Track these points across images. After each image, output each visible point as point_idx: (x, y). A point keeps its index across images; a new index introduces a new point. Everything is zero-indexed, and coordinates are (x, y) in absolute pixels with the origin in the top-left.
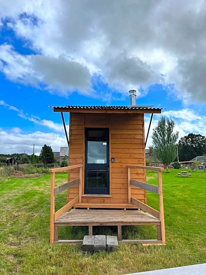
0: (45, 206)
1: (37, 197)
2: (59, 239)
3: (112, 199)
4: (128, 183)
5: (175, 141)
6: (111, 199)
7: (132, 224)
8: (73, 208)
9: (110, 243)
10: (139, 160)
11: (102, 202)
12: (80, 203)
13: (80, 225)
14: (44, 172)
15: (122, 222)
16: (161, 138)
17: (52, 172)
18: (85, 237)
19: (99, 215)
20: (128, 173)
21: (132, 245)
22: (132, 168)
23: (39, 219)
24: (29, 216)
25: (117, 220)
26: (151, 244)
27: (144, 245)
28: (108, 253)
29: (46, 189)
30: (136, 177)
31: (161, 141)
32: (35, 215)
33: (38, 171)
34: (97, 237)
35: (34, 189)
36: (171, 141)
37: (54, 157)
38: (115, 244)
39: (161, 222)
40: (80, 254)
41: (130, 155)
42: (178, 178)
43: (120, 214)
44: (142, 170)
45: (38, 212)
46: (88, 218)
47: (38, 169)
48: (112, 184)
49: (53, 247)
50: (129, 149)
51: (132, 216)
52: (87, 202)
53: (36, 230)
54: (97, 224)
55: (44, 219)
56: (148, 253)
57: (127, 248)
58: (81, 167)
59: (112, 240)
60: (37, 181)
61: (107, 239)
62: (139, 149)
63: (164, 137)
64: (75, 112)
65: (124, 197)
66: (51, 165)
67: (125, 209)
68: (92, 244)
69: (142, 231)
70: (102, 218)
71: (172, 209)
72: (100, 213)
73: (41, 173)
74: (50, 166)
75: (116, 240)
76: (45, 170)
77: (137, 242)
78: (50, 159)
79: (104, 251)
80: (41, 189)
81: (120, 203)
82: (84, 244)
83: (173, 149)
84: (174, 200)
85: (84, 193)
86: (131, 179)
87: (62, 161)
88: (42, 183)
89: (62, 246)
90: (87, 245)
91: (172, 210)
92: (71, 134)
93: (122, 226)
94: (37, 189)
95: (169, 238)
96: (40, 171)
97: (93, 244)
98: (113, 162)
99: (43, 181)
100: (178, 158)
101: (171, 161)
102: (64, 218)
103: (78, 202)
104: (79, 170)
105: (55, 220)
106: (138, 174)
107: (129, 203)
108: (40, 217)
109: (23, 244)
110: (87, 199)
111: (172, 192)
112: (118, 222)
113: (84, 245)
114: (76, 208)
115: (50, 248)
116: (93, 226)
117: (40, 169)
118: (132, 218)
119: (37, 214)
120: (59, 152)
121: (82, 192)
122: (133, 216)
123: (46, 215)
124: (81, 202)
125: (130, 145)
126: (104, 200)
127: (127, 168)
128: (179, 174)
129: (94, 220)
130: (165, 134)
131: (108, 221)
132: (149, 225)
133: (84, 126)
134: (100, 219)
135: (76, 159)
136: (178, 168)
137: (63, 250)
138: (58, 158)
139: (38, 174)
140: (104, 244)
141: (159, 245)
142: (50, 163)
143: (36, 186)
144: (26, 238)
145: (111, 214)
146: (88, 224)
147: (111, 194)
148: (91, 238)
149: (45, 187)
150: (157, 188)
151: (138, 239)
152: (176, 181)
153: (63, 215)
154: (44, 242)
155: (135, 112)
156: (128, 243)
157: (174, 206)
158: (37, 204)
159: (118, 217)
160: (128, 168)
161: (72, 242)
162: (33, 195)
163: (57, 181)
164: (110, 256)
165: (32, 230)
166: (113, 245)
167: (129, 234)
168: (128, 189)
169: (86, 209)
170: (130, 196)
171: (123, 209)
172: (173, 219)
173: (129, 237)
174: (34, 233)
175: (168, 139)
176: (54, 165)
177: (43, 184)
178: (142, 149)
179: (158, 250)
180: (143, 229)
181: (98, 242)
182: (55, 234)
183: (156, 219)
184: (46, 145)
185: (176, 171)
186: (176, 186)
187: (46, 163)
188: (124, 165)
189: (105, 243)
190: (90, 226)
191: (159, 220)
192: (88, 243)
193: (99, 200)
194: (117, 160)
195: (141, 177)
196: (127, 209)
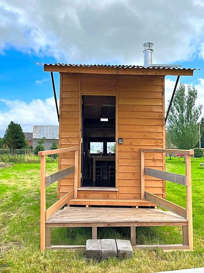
0: (23, 204)
1: (9, 193)
2: (52, 244)
3: (120, 194)
4: (141, 173)
5: (197, 118)
6: (117, 194)
7: (150, 225)
8: (66, 205)
9: (122, 248)
10: (156, 142)
11: (105, 198)
12: (75, 199)
13: (81, 225)
14: (11, 161)
15: (136, 222)
16: (178, 114)
17: (43, 155)
18: (88, 241)
19: (104, 214)
20: (141, 159)
21: (150, 251)
22: (147, 151)
23: (19, 220)
24: (5, 216)
25: (130, 220)
26: (175, 250)
27: (165, 251)
28: (120, 260)
29: (19, 183)
30: (152, 164)
31: (178, 118)
32: (12, 216)
33: (4, 159)
34: (104, 241)
35: (2, 183)
36: (191, 118)
37: (25, 139)
38: (129, 249)
39: (188, 222)
40: (83, 261)
41: (144, 134)
42: (201, 169)
43: (133, 213)
44: (160, 154)
45: (15, 211)
46: (90, 218)
47: (4, 156)
48: (119, 173)
49: (46, 254)
50: (144, 126)
51: (148, 215)
52: (85, 198)
53: (18, 234)
54: (103, 224)
55: (26, 220)
56: (171, 260)
57: (144, 254)
58: (76, 150)
59: (124, 245)
60: (4, 173)
61: (117, 243)
62: (157, 126)
63: (182, 113)
64: (73, 72)
65: (134, 191)
66: (20, 151)
67: (137, 207)
68: (98, 250)
69: (161, 234)
70: (110, 217)
71: (197, 208)
72: (104, 212)
73: (7, 162)
74: (18, 152)
75: (129, 245)
76: (13, 157)
77: (157, 247)
78: (19, 142)
79: (115, 258)
80: (12, 183)
81: (130, 199)
82: (88, 249)
83: (194, 129)
84: (199, 197)
85: (80, 186)
86: (145, 167)
87: (36, 146)
88: (10, 175)
89: (58, 253)
90: (93, 251)
91: (198, 210)
92: (62, 105)
93: (136, 227)
94: (6, 184)
95: (198, 243)
96: (5, 160)
97: (100, 250)
98: (121, 144)
99: (12, 172)
100: (200, 142)
101: (191, 146)
102: (57, 217)
103: (73, 198)
104: (74, 154)
105: (47, 219)
106: (154, 160)
107: (142, 199)
108: (20, 218)
109: (3, 251)
110: (85, 193)
111: (195, 187)
112: (132, 222)
113: (88, 251)
114: (71, 206)
115: (42, 255)
116: (97, 227)
117: (6, 156)
118: (149, 217)
119: (15, 215)
120: (32, 133)
121: (78, 185)
122: (150, 215)
123: (27, 215)
124: (76, 197)
125: (145, 120)
126: (108, 196)
127: (140, 152)
128: (202, 165)
129: (98, 219)
130: (184, 108)
131: (118, 220)
132: (172, 225)
133: (81, 94)
134: (106, 218)
135: (70, 139)
136: (200, 157)
137: (59, 257)
138: (29, 141)
139: (3, 163)
140: (114, 250)
141: (185, 251)
142: (19, 147)
143: (3, 179)
144: (7, 243)
145: (121, 213)
146: (91, 224)
147: (118, 187)
148: (97, 243)
149: (17, 181)
150: (184, 178)
151: (157, 244)
152: (198, 173)
153: (56, 214)
154: (33, 248)
155: (157, 73)
156: (145, 249)
157: (199, 205)
158: (11, 201)
159: (131, 216)
160: (142, 152)
161: (70, 248)
162: (3, 190)
163: (33, 172)
164: (123, 264)
165: (13, 234)
166: (126, 251)
167: (144, 239)
168: (141, 180)
169: (85, 206)
170: (144, 189)
171: (135, 207)
172: (200, 220)
173: (146, 242)
174: (16, 237)
175: (188, 116)
176: (24, 151)
177: (13, 177)
178: (161, 127)
179: (184, 257)
180: (162, 232)
181: (105, 246)
182: (47, 238)
183: (181, 218)
184: (13, 122)
185: (197, 161)
186: (199, 179)
187: (14, 148)
188: (136, 149)
189: (115, 248)
190: (94, 227)
191: (185, 219)
192: (94, 248)
193: (102, 195)
194: (126, 142)
195: (159, 164)
196: (140, 207)
